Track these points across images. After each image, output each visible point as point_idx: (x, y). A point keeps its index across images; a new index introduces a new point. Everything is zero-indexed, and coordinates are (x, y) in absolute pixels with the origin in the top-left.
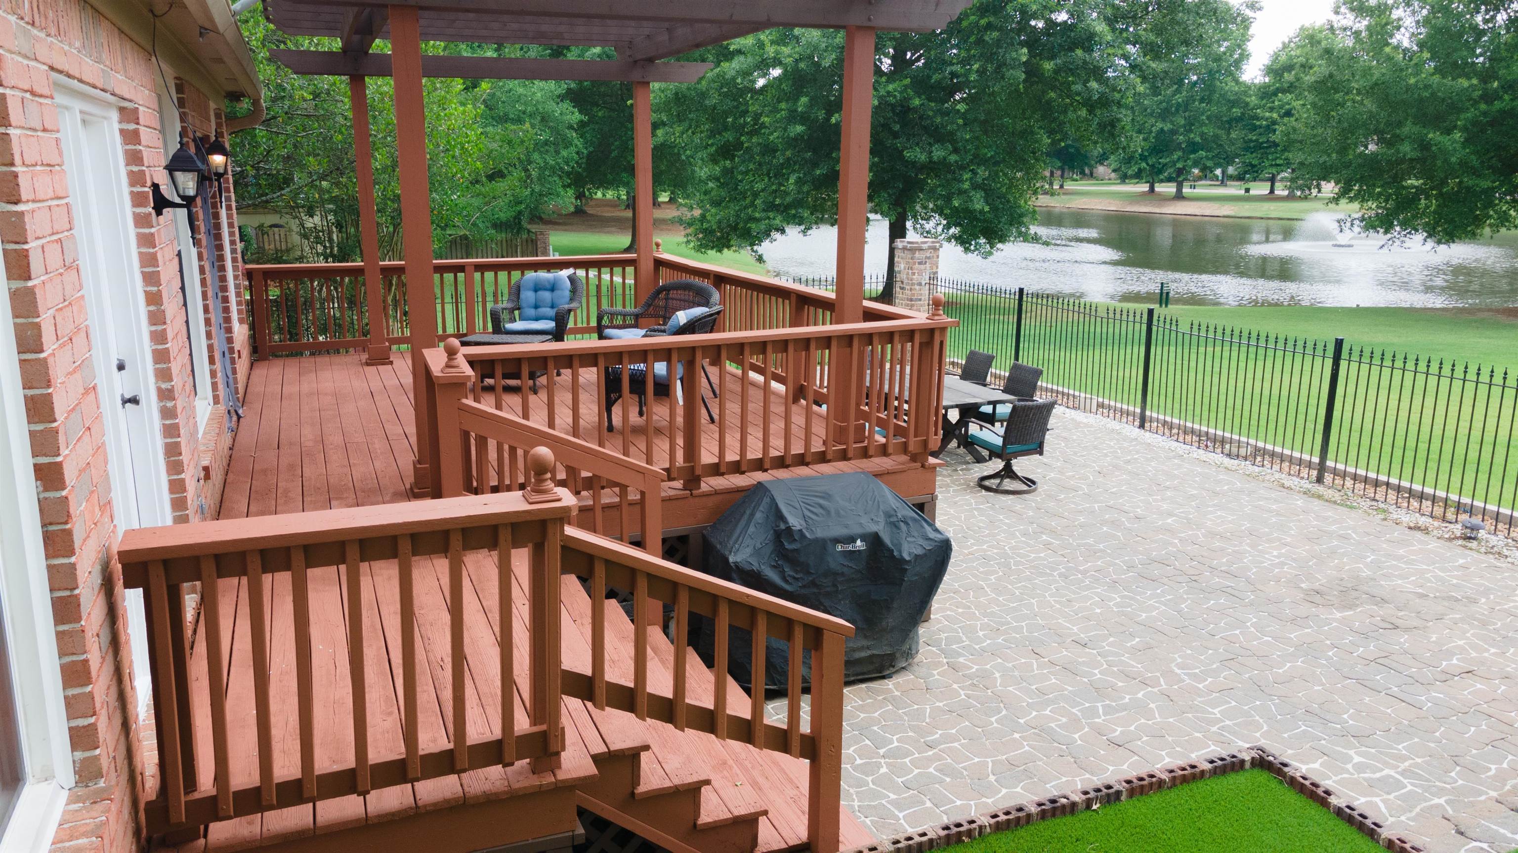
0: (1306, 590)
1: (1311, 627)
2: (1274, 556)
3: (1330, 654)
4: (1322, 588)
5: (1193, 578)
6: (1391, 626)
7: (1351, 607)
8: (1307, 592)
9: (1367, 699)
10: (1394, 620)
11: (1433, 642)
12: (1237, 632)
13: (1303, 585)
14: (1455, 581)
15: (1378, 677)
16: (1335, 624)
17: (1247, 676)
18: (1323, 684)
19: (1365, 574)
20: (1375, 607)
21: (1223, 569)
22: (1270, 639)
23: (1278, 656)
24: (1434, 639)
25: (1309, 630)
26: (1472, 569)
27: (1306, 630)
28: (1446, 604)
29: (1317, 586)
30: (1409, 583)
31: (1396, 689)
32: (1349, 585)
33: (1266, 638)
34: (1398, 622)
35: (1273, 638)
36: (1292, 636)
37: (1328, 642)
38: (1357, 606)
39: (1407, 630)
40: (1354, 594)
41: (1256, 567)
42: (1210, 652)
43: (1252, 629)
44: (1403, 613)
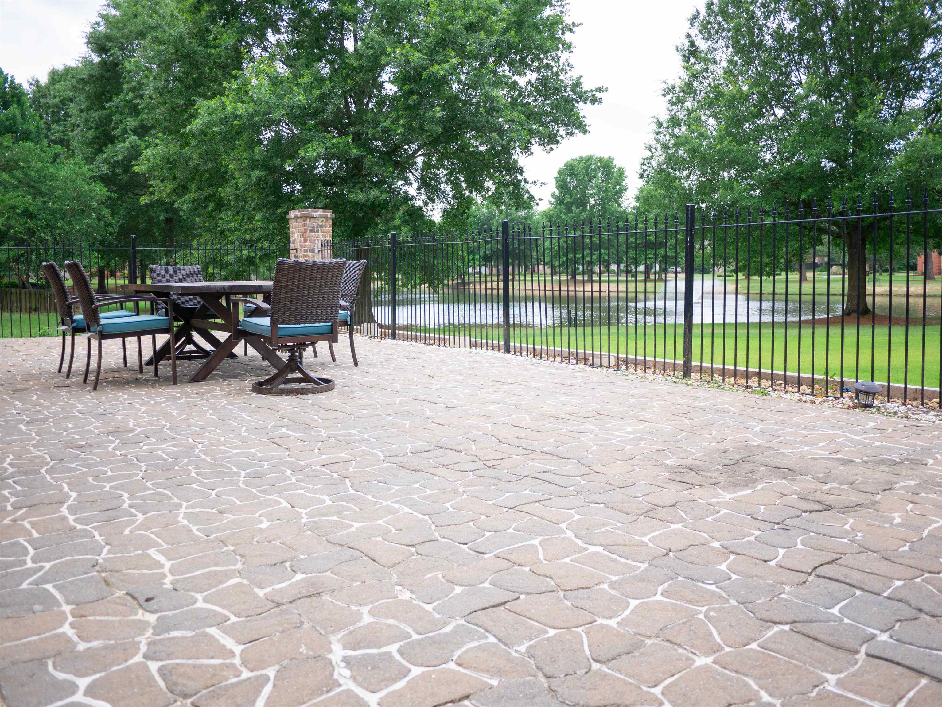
0: (672, 467)
1: (683, 520)
2: (628, 433)
3: (723, 567)
4: (698, 463)
5: (490, 464)
6: (817, 507)
7: (747, 483)
8: (672, 470)
9: (832, 678)
10: (819, 496)
11: (899, 525)
12: (536, 542)
13: (668, 462)
14: (878, 444)
15: (835, 611)
16: (724, 511)
17: (523, 648)
18: (716, 649)
19: (757, 441)
20: (783, 481)
21: (545, 449)
22: (600, 549)
23: (612, 585)
24: (898, 520)
25: (679, 526)
26: (890, 430)
27: (673, 526)
28: (883, 468)
29: (689, 461)
30: (820, 448)
31: (884, 637)
32: (737, 457)
33: (592, 549)
34: (830, 499)
35: (606, 547)
36: (646, 539)
37: (716, 544)
38: (755, 481)
39: (847, 509)
40: (747, 467)
41: (596, 445)
42: (458, 590)
43: (569, 534)
44: (829, 486)
